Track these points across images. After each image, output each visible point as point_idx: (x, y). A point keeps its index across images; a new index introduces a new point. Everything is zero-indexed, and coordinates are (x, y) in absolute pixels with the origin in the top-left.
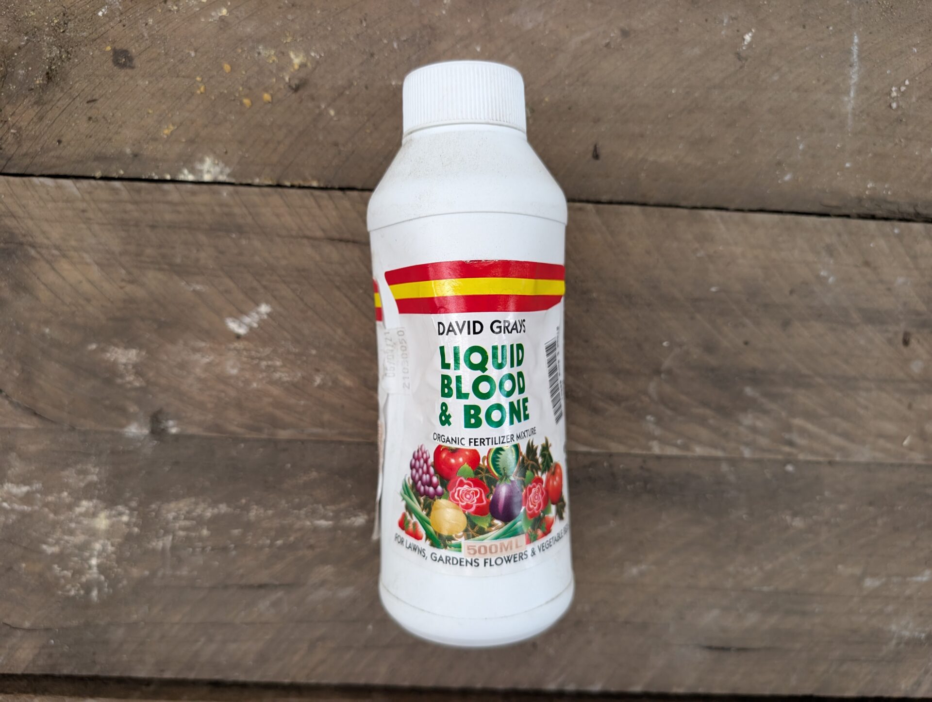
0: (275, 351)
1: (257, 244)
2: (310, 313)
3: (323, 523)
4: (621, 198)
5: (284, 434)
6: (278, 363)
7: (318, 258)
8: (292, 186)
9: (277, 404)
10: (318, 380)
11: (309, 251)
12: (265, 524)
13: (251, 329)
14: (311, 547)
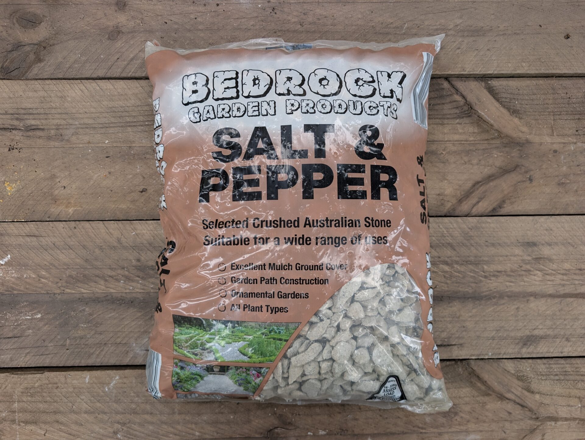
0: (13, 268)
1: (6, 238)
2: (22, 257)
3: (28, 317)
4: (112, 219)
5: (15, 292)
6: (14, 272)
7: (24, 241)
8: (17, 222)
9: (13, 283)
10: (25, 276)
11: (22, 239)
12: (12, 319)
13: (6, 262)
14: (25, 325)
